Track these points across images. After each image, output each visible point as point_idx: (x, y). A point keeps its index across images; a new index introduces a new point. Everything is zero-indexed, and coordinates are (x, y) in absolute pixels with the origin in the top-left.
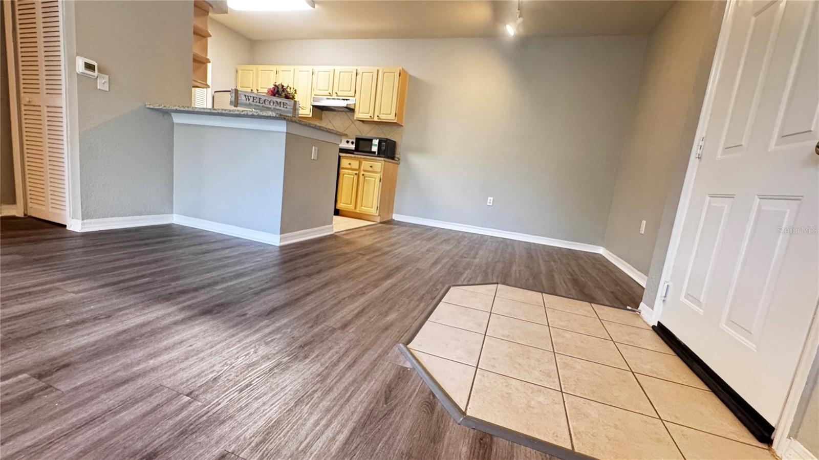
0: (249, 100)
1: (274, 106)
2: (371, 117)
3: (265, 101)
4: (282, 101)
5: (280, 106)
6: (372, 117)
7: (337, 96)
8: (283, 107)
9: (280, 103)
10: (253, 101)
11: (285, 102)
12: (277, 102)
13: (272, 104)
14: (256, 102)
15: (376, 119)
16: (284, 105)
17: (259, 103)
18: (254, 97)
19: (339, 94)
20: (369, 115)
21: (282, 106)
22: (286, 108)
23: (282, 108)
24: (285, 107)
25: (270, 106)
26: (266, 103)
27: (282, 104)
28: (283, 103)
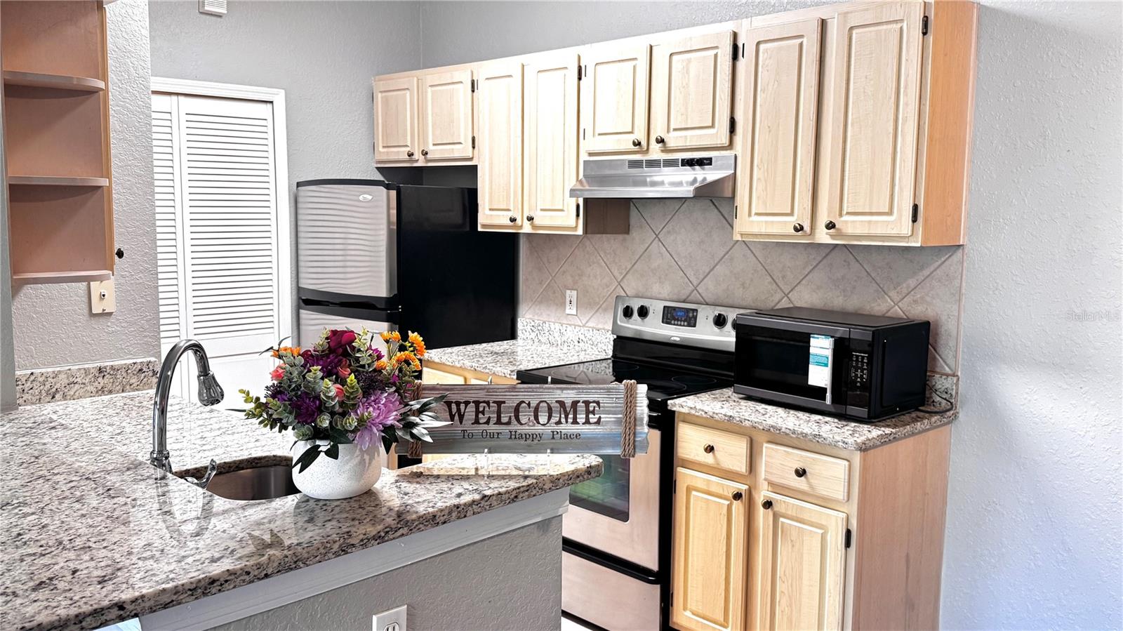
0: (461, 417)
1: (552, 427)
2: (799, 229)
3: (517, 410)
4: (584, 397)
5: (575, 422)
6: (807, 228)
7: (666, 150)
8: (587, 422)
9: (575, 404)
10: (477, 422)
11: (591, 397)
12: (562, 404)
13: (543, 418)
14: (487, 422)
15: (823, 237)
16: (588, 412)
17: (499, 422)
18: (477, 403)
19: (671, 143)
20: (793, 220)
21: (581, 418)
22: (598, 422)
23: (581, 428)
24: (593, 418)
25: (538, 429)
26: (524, 419)
27: (581, 406)
28: (587, 403)
